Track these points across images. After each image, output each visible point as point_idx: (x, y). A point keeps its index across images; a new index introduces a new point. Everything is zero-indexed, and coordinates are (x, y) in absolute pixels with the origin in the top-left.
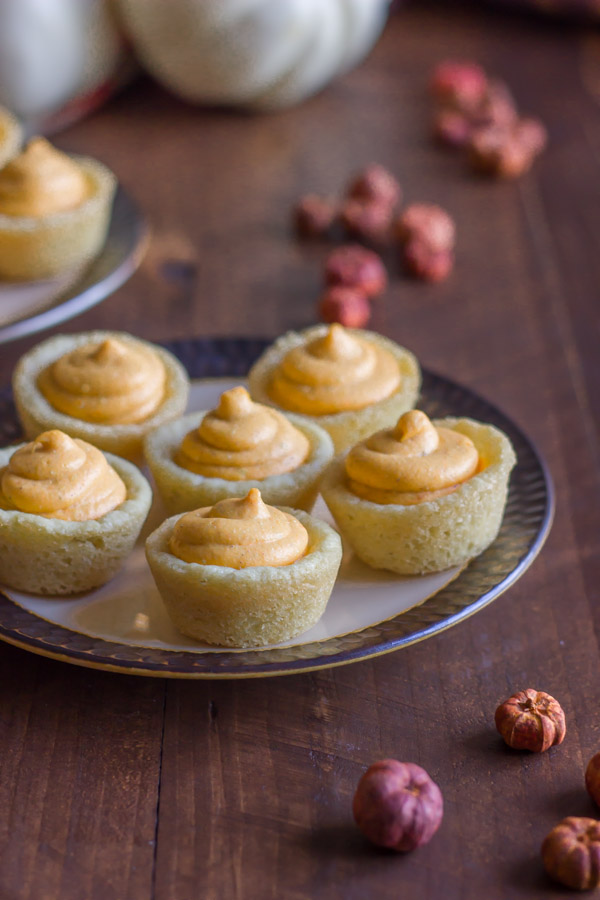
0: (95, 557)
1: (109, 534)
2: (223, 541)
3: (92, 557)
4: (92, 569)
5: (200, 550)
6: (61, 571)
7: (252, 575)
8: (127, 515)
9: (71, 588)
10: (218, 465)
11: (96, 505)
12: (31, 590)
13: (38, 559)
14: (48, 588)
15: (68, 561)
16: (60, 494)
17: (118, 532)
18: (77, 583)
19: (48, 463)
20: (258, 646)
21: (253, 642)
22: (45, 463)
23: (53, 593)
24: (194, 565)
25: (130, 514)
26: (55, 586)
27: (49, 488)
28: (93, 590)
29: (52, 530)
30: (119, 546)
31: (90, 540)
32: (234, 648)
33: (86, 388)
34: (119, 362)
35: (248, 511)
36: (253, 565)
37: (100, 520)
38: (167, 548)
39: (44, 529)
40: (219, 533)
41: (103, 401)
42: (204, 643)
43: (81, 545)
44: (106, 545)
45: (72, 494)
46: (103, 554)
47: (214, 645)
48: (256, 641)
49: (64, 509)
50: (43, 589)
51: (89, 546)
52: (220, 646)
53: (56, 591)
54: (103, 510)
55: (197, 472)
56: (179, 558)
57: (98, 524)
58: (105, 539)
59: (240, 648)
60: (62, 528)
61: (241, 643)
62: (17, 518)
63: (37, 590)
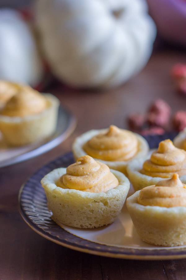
0: (104, 210)
1: (110, 199)
2: (161, 196)
3: (103, 210)
4: (103, 216)
5: (151, 201)
6: (89, 216)
7: (175, 210)
8: (118, 191)
9: (94, 225)
10: (159, 172)
11: (105, 187)
12: (76, 226)
13: (79, 211)
14: (84, 225)
15: (92, 211)
16: (88, 181)
17: (115, 198)
18: (97, 222)
19: (83, 168)
20: (178, 246)
21: (176, 244)
22: (81, 169)
23: (86, 227)
24: (148, 207)
25: (120, 191)
26: (87, 224)
27: (83, 179)
28: (104, 227)
29: (84, 196)
30: (115, 205)
31: (101, 201)
32: (168, 246)
33: (103, 147)
34: (117, 136)
35: (173, 183)
36: (175, 206)
37: (107, 193)
38: (136, 201)
39: (80, 196)
40: (159, 193)
41: (110, 152)
42: (154, 245)
43: (97, 203)
44: (109, 204)
45: (93, 182)
46: (108, 208)
47: (158, 246)
48: (177, 243)
49: (90, 188)
50: (81, 226)
51: (101, 204)
52: (161, 246)
53: (87, 226)
54: (107, 189)
55: (150, 175)
56: (142, 204)
57: (105, 194)
58: (108, 201)
59: (170, 246)
60: (88, 195)
61: (171, 243)
62: (68, 191)
63: (79, 226)
